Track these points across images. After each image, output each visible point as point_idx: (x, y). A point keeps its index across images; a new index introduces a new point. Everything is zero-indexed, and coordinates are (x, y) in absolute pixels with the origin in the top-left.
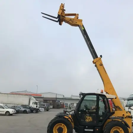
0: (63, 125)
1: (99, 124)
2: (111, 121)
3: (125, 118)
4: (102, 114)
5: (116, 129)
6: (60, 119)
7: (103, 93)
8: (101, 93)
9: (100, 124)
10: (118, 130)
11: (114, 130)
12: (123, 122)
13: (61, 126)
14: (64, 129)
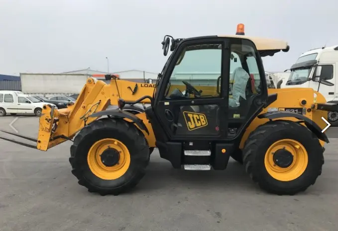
0: (116, 143)
1: (229, 135)
2: (268, 123)
3: (309, 110)
4: (238, 104)
5: (280, 147)
6: (106, 126)
7: (243, 34)
8: (237, 34)
9: (233, 134)
10: (288, 149)
11: (274, 151)
12: (303, 124)
13: (112, 146)
14: (122, 155)
